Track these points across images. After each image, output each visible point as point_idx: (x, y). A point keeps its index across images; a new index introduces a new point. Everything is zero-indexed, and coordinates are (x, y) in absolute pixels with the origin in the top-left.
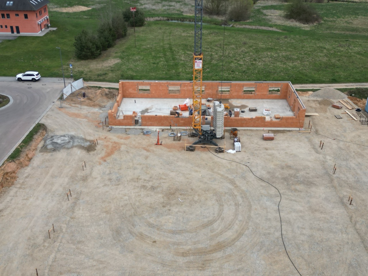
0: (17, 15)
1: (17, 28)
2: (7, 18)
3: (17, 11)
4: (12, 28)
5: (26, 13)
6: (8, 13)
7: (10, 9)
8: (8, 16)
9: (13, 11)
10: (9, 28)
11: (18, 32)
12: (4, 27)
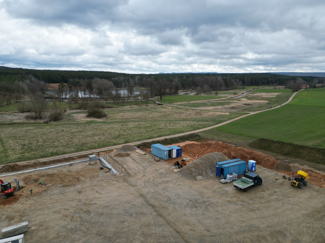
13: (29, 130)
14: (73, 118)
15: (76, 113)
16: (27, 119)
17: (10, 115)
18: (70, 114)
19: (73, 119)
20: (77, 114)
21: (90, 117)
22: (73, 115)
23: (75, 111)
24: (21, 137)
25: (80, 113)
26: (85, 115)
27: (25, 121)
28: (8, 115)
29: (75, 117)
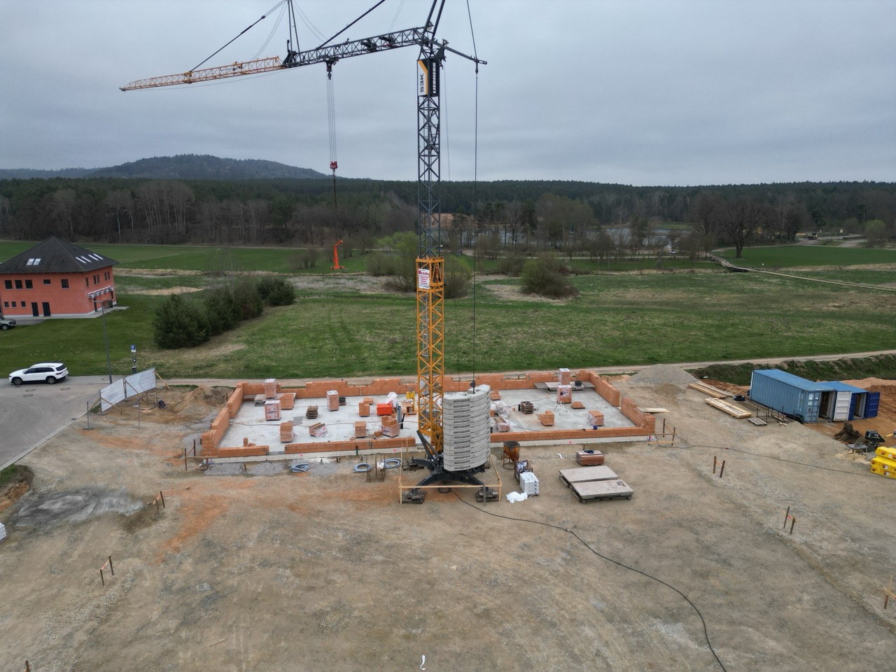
0: (47, 282)
1: (46, 306)
2: (27, 287)
3: (46, 273)
4: (35, 306)
5: (64, 278)
6: (28, 278)
7: (34, 271)
8: (29, 284)
9: (40, 274)
10: (29, 307)
11: (47, 313)
12: (19, 304)
13: (398, 311)
14: (489, 293)
15: (496, 282)
16: (387, 290)
17: (352, 279)
18: (483, 285)
19: (490, 295)
20: (499, 285)
21: (532, 294)
22: (488, 287)
23: (492, 278)
24: (383, 324)
25: (504, 284)
26: (517, 288)
27: (384, 293)
28: (348, 279)
29: (496, 293)
